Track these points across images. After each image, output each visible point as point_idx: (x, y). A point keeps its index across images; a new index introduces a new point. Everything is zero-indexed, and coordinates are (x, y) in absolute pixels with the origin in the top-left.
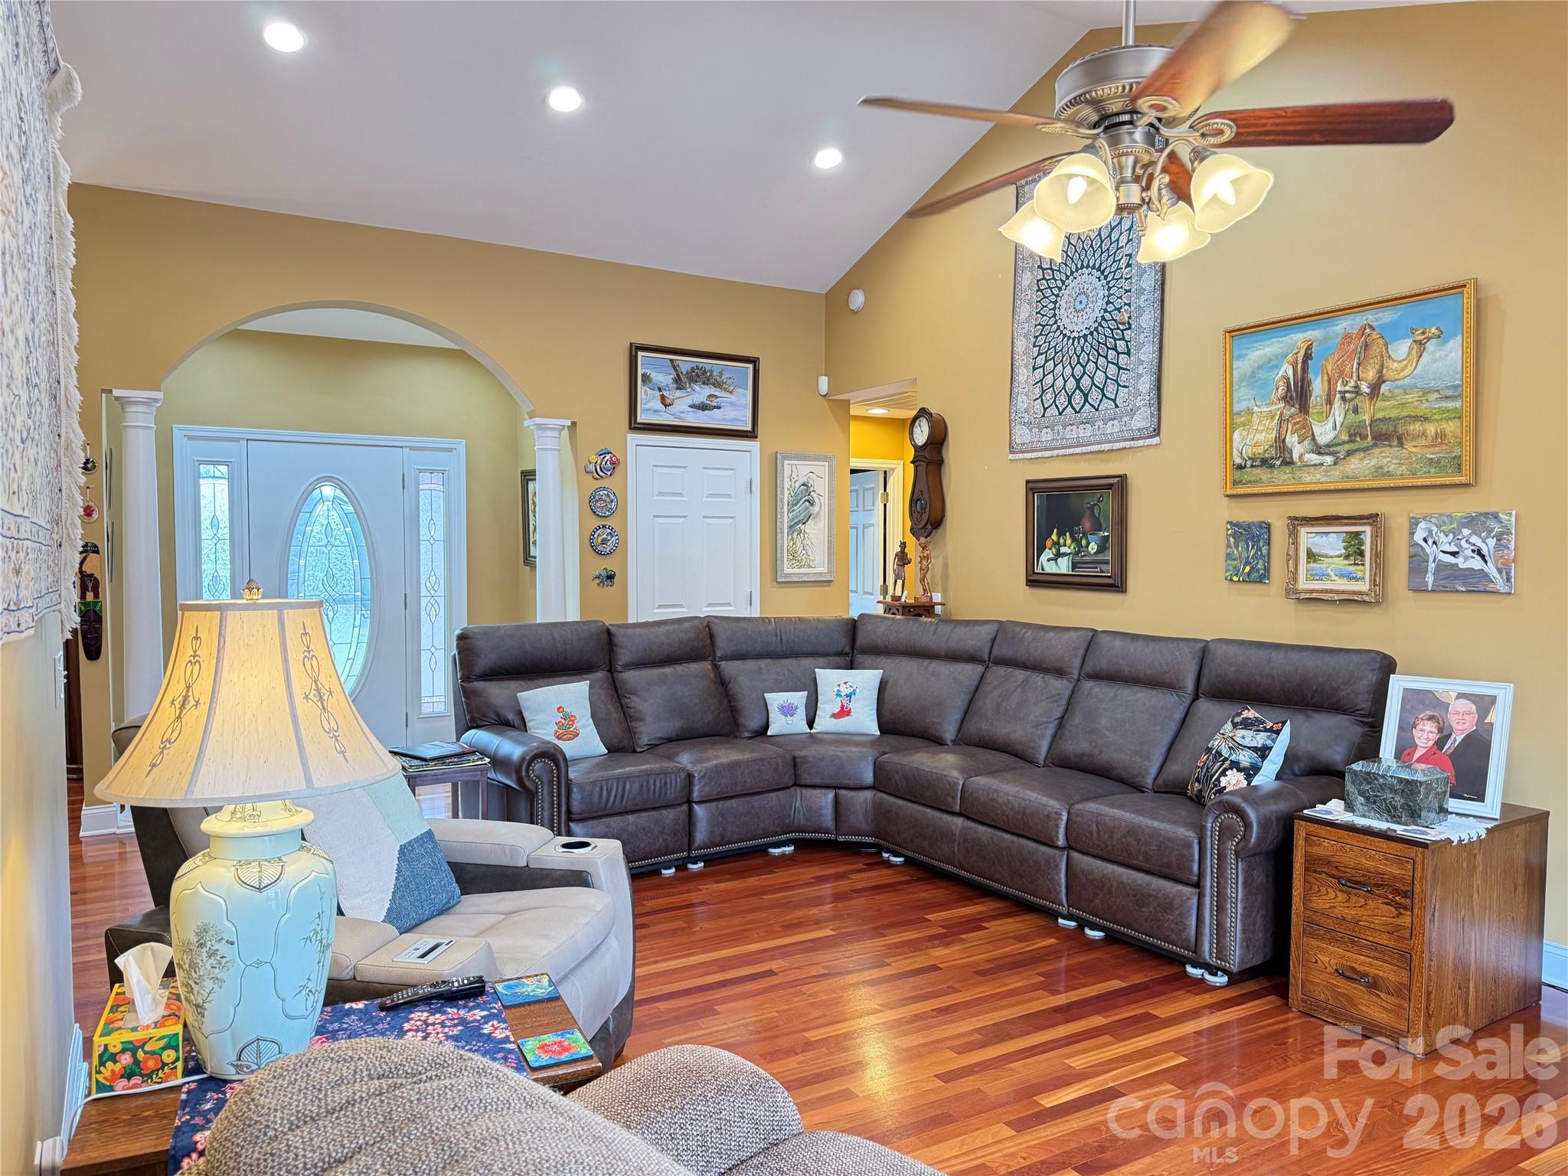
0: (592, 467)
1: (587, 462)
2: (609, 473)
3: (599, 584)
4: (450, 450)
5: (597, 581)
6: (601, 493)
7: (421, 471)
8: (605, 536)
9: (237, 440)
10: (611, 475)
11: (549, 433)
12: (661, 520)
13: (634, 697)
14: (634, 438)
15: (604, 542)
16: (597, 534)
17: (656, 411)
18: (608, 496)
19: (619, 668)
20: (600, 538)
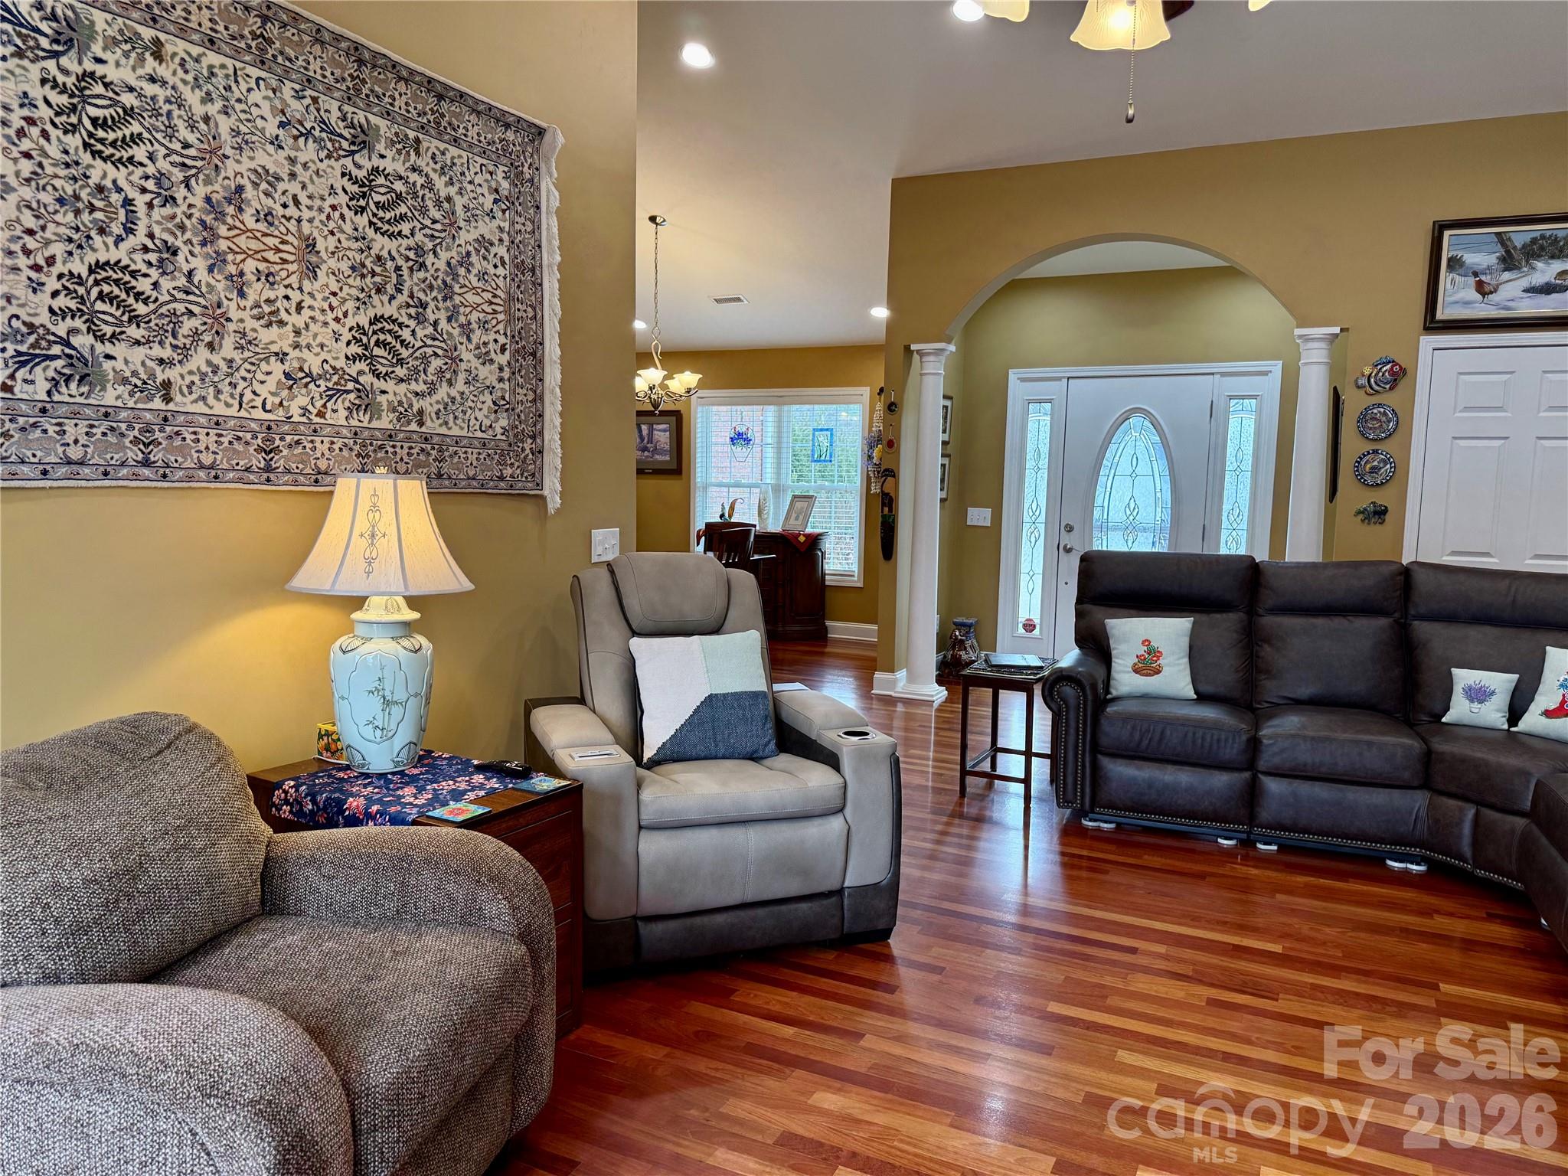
0: (1363, 381)
1: (1359, 375)
2: (1388, 386)
3: (1363, 521)
4: (1265, 373)
5: (1361, 516)
6: (1375, 411)
7: (1231, 397)
8: (1376, 463)
9: (1059, 379)
10: (1391, 389)
11: (1316, 345)
12: (1462, 443)
13: (1266, 646)
14: (1428, 342)
15: (1374, 470)
16: (1365, 460)
17: (1467, 303)
18: (1385, 414)
19: (1261, 611)
20: (1368, 466)
